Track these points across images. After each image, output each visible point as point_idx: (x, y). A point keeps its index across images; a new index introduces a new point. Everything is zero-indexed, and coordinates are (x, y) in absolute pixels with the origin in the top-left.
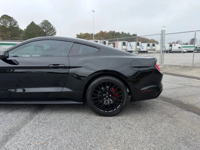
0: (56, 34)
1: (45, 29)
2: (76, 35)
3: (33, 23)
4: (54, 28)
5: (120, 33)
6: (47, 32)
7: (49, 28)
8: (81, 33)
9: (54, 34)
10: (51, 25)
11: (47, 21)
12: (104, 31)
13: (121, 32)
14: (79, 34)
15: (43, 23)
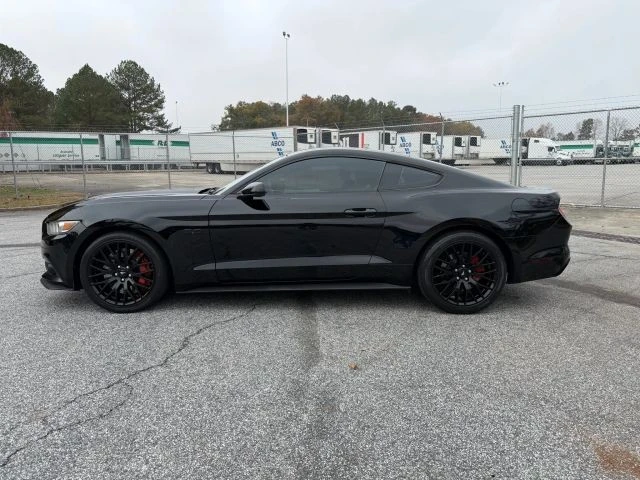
0: (164, 105)
1: (128, 89)
2: (227, 108)
3: (86, 71)
4: (156, 87)
5: (364, 104)
6: (135, 99)
7: (139, 85)
8: (240, 103)
9: (156, 105)
10: (147, 76)
11: (135, 64)
12: (313, 96)
13: (366, 100)
14: (235, 106)
15: (119, 72)
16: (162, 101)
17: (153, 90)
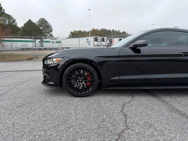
0: (53, 31)
1: (42, 26)
2: (70, 32)
3: (30, 21)
4: (50, 26)
5: (111, 31)
6: (44, 29)
7: (45, 25)
8: (74, 31)
9: (50, 31)
10: (47, 22)
11: (44, 19)
12: (96, 29)
15: (40, 21)
16: (52, 30)
17: (49, 27)
